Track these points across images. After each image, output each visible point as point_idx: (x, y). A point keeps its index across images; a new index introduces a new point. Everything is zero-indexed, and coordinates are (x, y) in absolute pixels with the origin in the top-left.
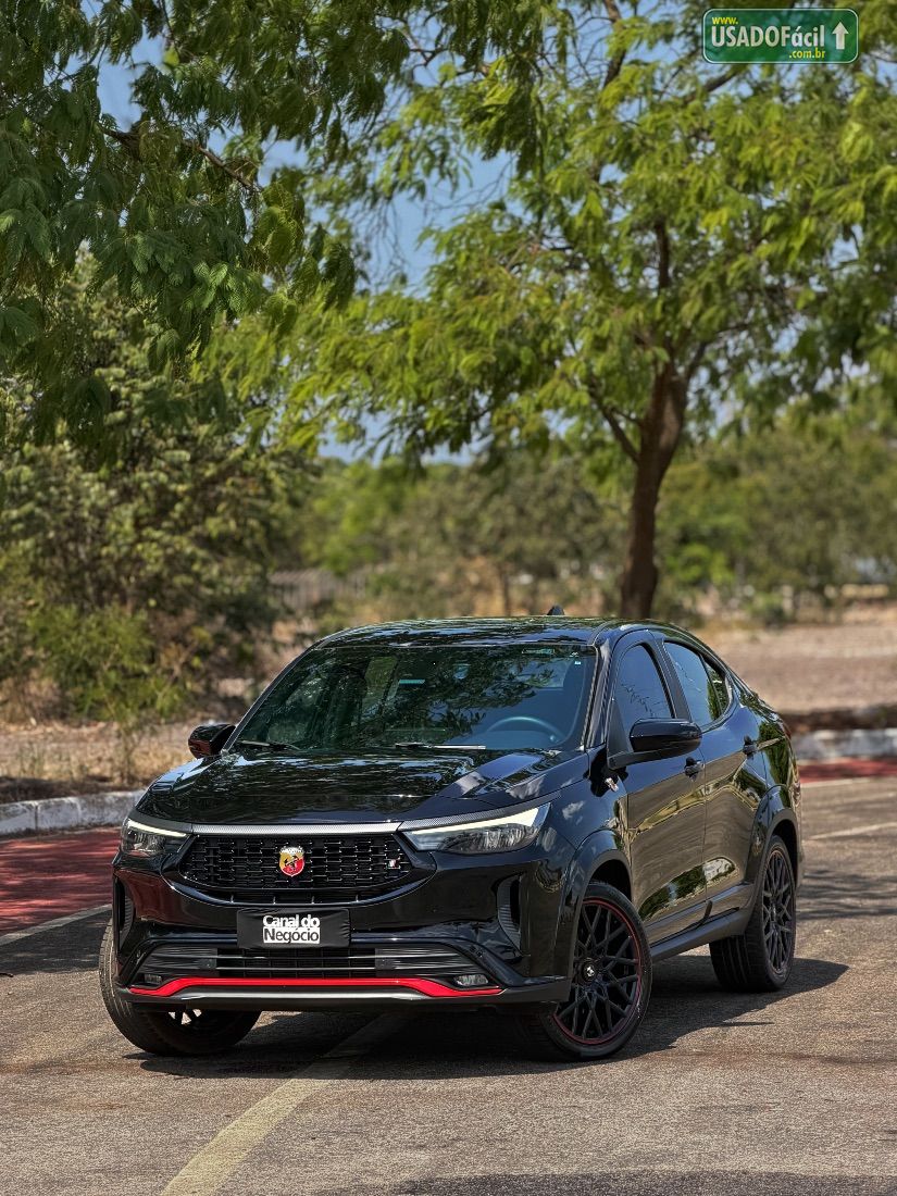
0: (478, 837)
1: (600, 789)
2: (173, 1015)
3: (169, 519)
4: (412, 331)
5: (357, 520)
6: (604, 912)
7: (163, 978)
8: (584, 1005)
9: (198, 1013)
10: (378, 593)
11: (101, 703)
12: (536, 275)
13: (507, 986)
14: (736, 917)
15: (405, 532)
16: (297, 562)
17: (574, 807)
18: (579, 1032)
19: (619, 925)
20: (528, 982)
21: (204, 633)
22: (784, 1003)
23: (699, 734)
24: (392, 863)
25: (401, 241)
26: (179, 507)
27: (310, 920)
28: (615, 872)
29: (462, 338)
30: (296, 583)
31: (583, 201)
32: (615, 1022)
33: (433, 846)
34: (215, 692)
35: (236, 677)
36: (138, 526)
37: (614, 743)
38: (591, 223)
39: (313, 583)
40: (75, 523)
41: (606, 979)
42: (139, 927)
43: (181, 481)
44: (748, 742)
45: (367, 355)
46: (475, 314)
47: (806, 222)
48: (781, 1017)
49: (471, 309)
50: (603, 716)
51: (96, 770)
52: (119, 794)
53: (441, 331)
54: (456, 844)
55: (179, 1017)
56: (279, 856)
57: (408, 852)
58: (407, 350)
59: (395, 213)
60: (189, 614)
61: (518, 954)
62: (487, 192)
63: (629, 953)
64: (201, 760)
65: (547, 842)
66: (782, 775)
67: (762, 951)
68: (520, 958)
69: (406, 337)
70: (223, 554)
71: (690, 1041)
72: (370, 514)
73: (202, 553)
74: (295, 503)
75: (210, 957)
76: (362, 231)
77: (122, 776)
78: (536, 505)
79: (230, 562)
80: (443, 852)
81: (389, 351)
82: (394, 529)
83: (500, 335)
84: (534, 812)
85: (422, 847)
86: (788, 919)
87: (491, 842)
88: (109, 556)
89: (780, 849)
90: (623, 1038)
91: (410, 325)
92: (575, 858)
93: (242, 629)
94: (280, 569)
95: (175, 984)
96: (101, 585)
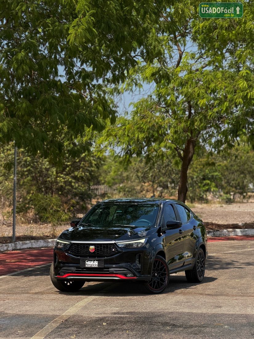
0: (132, 245)
1: (159, 236)
2: (66, 282)
3: (65, 171)
4: (126, 127)
5: (115, 172)
6: (159, 262)
7: (64, 274)
8: (154, 282)
9: (71, 282)
10: (120, 192)
11: (48, 218)
12: (158, 114)
13: (138, 277)
14: (191, 265)
15: (127, 176)
16: (98, 183)
17: (154, 239)
18: (153, 288)
19: (162, 265)
20: (142, 276)
21: (74, 201)
22: (201, 285)
23: (182, 224)
24: (113, 250)
25: (125, 103)
26: (68, 169)
27: (96, 262)
28: (162, 253)
29: (139, 129)
30: (98, 188)
31: (170, 96)
32: (161, 285)
33: (123, 246)
34: (76, 217)
35: (81, 214)
36: (57, 173)
37: (163, 226)
38: (172, 102)
39: (102, 188)
40: (41, 172)
41: (159, 276)
42: (59, 263)
43: (68, 162)
44: (194, 227)
45: (115, 133)
46: (142, 124)
47: (226, 103)
48: (200, 287)
49: (141, 122)
50: (161, 220)
51: (46, 234)
52: (52, 240)
53: (134, 127)
54: (127, 246)
55: (67, 283)
56: (89, 248)
57: (117, 248)
58: (125, 132)
59: (124, 96)
60: (69, 197)
61: (140, 270)
62: (147, 92)
63: (165, 271)
64: (72, 228)
65: (147, 246)
66: (203, 235)
67: (196, 273)
68: (141, 271)
69: (125, 128)
70: (79, 181)
71: (179, 291)
72: (118, 170)
73: (73, 181)
74: (98, 168)
75: (74, 269)
76: (116, 101)
77: (52, 236)
78: (163, 169)
79: (80, 183)
80: (125, 248)
81: (120, 132)
82: (125, 174)
83: (148, 129)
84: (144, 240)
85: (120, 246)
86: (203, 267)
87: (135, 246)
88: (49, 181)
89: (202, 250)
90: (163, 289)
91: (126, 126)
92: (153, 250)
93: (83, 200)
94: (94, 185)
95: (66, 275)
96: (47, 188)
